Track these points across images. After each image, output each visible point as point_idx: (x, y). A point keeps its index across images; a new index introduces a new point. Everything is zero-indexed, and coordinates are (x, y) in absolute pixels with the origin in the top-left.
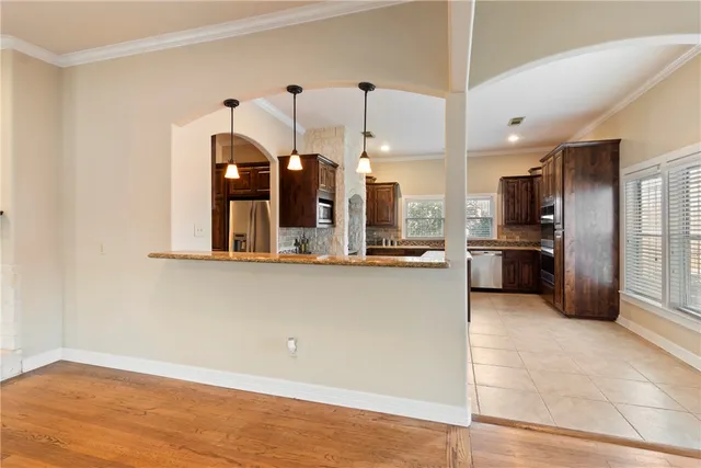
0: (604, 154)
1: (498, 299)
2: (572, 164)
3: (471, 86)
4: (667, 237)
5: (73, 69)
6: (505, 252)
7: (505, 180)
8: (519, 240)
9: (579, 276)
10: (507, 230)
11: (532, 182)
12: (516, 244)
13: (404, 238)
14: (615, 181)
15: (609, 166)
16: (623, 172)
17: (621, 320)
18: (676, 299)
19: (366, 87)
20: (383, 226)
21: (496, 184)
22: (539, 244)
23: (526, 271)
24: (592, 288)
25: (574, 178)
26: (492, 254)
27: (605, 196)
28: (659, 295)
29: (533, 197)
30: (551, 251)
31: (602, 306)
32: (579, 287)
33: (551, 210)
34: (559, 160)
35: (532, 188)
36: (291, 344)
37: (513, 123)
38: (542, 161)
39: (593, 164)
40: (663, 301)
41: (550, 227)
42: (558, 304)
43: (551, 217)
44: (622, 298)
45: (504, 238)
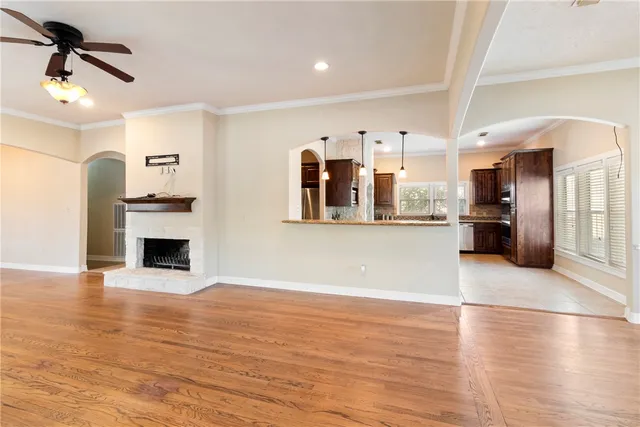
0: (542, 158)
1: (471, 257)
2: (522, 164)
3: (461, 134)
4: (578, 212)
5: (225, 116)
6: (475, 224)
7: (475, 172)
8: (486, 215)
9: (526, 238)
10: (477, 208)
11: (495, 174)
12: (484, 218)
13: (398, 214)
14: (550, 175)
15: (545, 165)
16: (555, 169)
17: (555, 267)
18: (583, 250)
19: (403, 133)
20: (383, 206)
21: (468, 174)
22: (500, 219)
23: (491, 238)
24: (536, 247)
25: (523, 173)
26: (466, 225)
27: (544, 184)
28: (573, 248)
29: (496, 184)
30: (509, 223)
31: (543, 259)
32: (526, 246)
33: (508, 194)
34: (513, 161)
35: (496, 178)
36: (363, 268)
37: (481, 135)
38: (502, 159)
39: (535, 164)
40: (576, 252)
41: (508, 206)
42: (513, 259)
43: (507, 199)
44: (555, 253)
45: (474, 214)
